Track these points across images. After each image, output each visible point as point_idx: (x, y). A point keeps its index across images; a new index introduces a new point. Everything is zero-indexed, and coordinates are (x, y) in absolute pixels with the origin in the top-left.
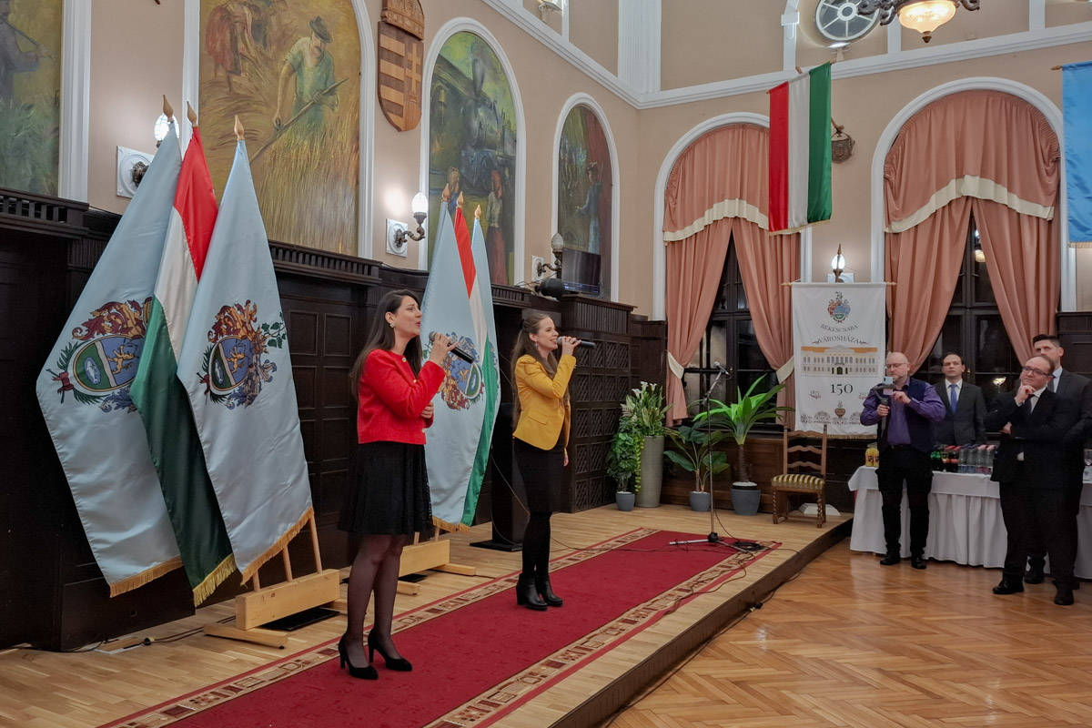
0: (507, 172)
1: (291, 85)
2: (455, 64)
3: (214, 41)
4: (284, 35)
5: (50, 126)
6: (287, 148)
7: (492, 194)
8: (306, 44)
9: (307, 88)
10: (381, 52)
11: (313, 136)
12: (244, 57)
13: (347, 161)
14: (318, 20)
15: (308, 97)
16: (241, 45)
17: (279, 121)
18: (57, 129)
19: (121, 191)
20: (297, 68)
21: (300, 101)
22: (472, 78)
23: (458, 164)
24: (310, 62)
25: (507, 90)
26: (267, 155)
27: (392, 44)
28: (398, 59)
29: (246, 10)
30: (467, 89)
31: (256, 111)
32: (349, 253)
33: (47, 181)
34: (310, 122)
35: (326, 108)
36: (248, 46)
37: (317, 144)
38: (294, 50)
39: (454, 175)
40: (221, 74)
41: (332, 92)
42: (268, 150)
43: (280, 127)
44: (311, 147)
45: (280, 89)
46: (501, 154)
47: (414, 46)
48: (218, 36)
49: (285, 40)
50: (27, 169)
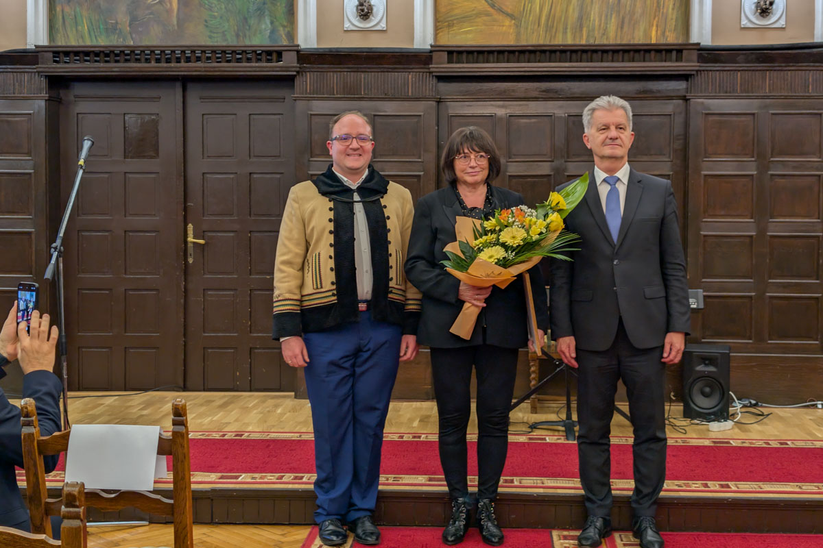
19: (347, 25)
33: (284, 30)
50: (266, 25)
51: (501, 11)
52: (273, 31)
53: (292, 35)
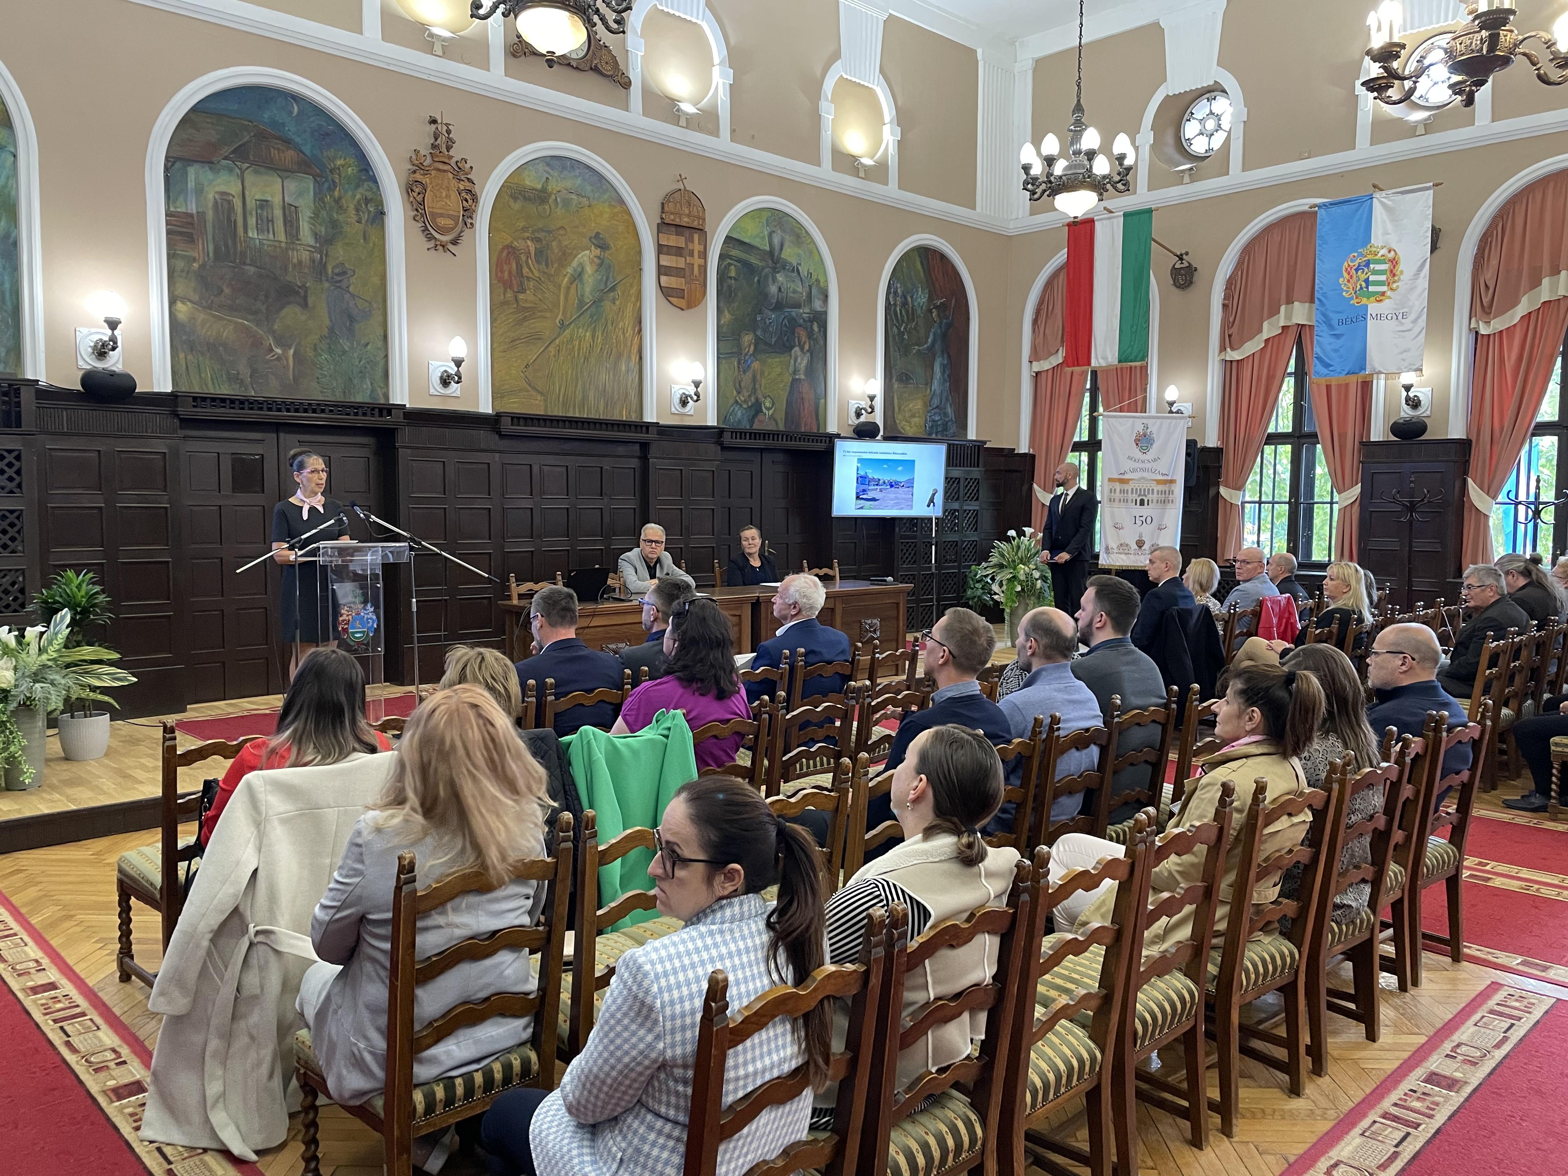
0: (815, 327)
1: (573, 291)
2: (746, 240)
3: (502, 271)
4: (564, 254)
5: (382, 354)
6: (572, 339)
7: (797, 349)
8: (586, 257)
9: (588, 290)
10: (661, 249)
11: (595, 328)
12: (528, 278)
13: (629, 344)
14: (598, 234)
15: (588, 297)
16: (525, 270)
17: (562, 323)
18: (386, 356)
19: (432, 391)
20: (578, 276)
21: (581, 303)
22: (768, 248)
23: (753, 326)
24: (589, 269)
25: (813, 251)
26: (552, 350)
27: (672, 240)
28: (678, 251)
29: (529, 243)
30: (761, 260)
31: (541, 317)
32: (634, 418)
33: (380, 390)
34: (591, 316)
35: (607, 304)
36: (532, 270)
37: (599, 334)
38: (575, 263)
39: (747, 339)
40: (509, 295)
41: (613, 289)
42: (552, 345)
43: (563, 326)
44: (593, 336)
45: (562, 297)
46: (807, 310)
47: (696, 236)
48: (506, 267)
49: (566, 256)
50: (367, 384)
51: (534, 388)
52: (372, 392)
53: (386, 396)
